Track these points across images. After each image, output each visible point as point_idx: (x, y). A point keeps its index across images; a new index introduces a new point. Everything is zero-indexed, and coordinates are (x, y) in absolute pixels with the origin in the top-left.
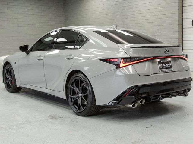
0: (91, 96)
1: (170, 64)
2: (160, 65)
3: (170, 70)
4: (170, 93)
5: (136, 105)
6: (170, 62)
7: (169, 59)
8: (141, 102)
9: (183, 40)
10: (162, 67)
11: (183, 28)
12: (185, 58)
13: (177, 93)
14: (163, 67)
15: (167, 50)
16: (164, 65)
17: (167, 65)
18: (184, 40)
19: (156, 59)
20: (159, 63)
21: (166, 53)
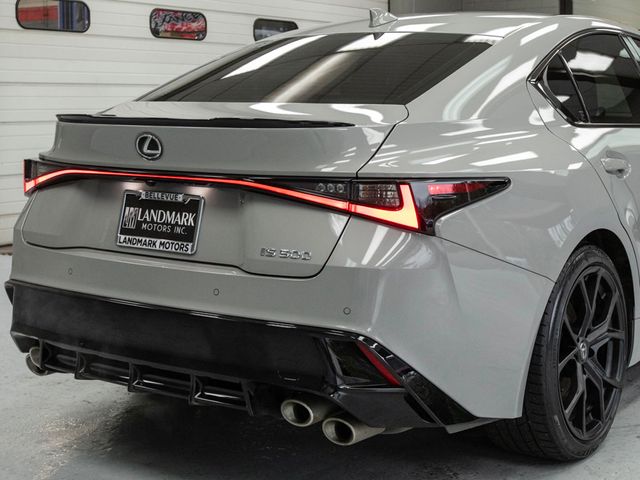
1: (187, 219)
3: (172, 246)
6: (193, 206)
7: (199, 191)
10: (139, 224)
14: (144, 226)
16: (153, 215)
17: (170, 217)
21: (144, 151)
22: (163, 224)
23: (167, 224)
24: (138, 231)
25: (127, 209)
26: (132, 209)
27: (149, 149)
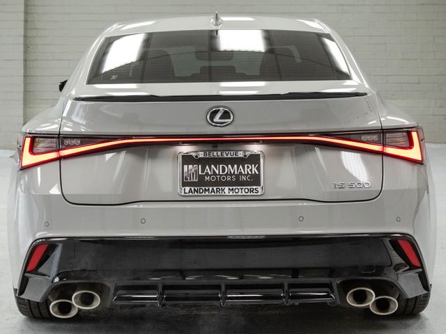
2: (189, 168)
6: (254, 159)
7: (255, 148)
10: (201, 177)
14: (207, 178)
16: (214, 169)
17: (232, 169)
20: (188, 159)
21: (215, 120)
22: (227, 175)
23: (231, 175)
24: (201, 182)
25: (186, 167)
26: (190, 166)
27: (220, 118)
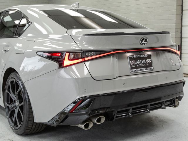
0: (28, 108)
1: (149, 61)
2: (132, 62)
3: (148, 69)
4: (147, 106)
5: (91, 126)
6: (149, 57)
7: (149, 53)
8: (99, 120)
9: (182, 26)
10: (136, 65)
11: (182, 10)
12: (175, 51)
13: (160, 105)
14: (138, 65)
15: (143, 39)
16: (139, 62)
17: (144, 61)
18: (184, 26)
19: (125, 52)
20: (131, 58)
21: (143, 43)
22: (143, 64)
23: (144, 64)
24: (136, 67)
25: (131, 61)
26: (132, 61)
27: (144, 42)
